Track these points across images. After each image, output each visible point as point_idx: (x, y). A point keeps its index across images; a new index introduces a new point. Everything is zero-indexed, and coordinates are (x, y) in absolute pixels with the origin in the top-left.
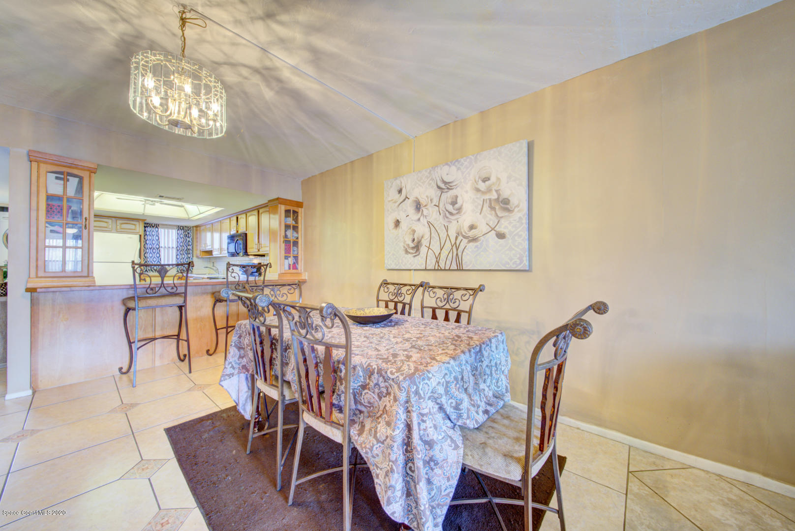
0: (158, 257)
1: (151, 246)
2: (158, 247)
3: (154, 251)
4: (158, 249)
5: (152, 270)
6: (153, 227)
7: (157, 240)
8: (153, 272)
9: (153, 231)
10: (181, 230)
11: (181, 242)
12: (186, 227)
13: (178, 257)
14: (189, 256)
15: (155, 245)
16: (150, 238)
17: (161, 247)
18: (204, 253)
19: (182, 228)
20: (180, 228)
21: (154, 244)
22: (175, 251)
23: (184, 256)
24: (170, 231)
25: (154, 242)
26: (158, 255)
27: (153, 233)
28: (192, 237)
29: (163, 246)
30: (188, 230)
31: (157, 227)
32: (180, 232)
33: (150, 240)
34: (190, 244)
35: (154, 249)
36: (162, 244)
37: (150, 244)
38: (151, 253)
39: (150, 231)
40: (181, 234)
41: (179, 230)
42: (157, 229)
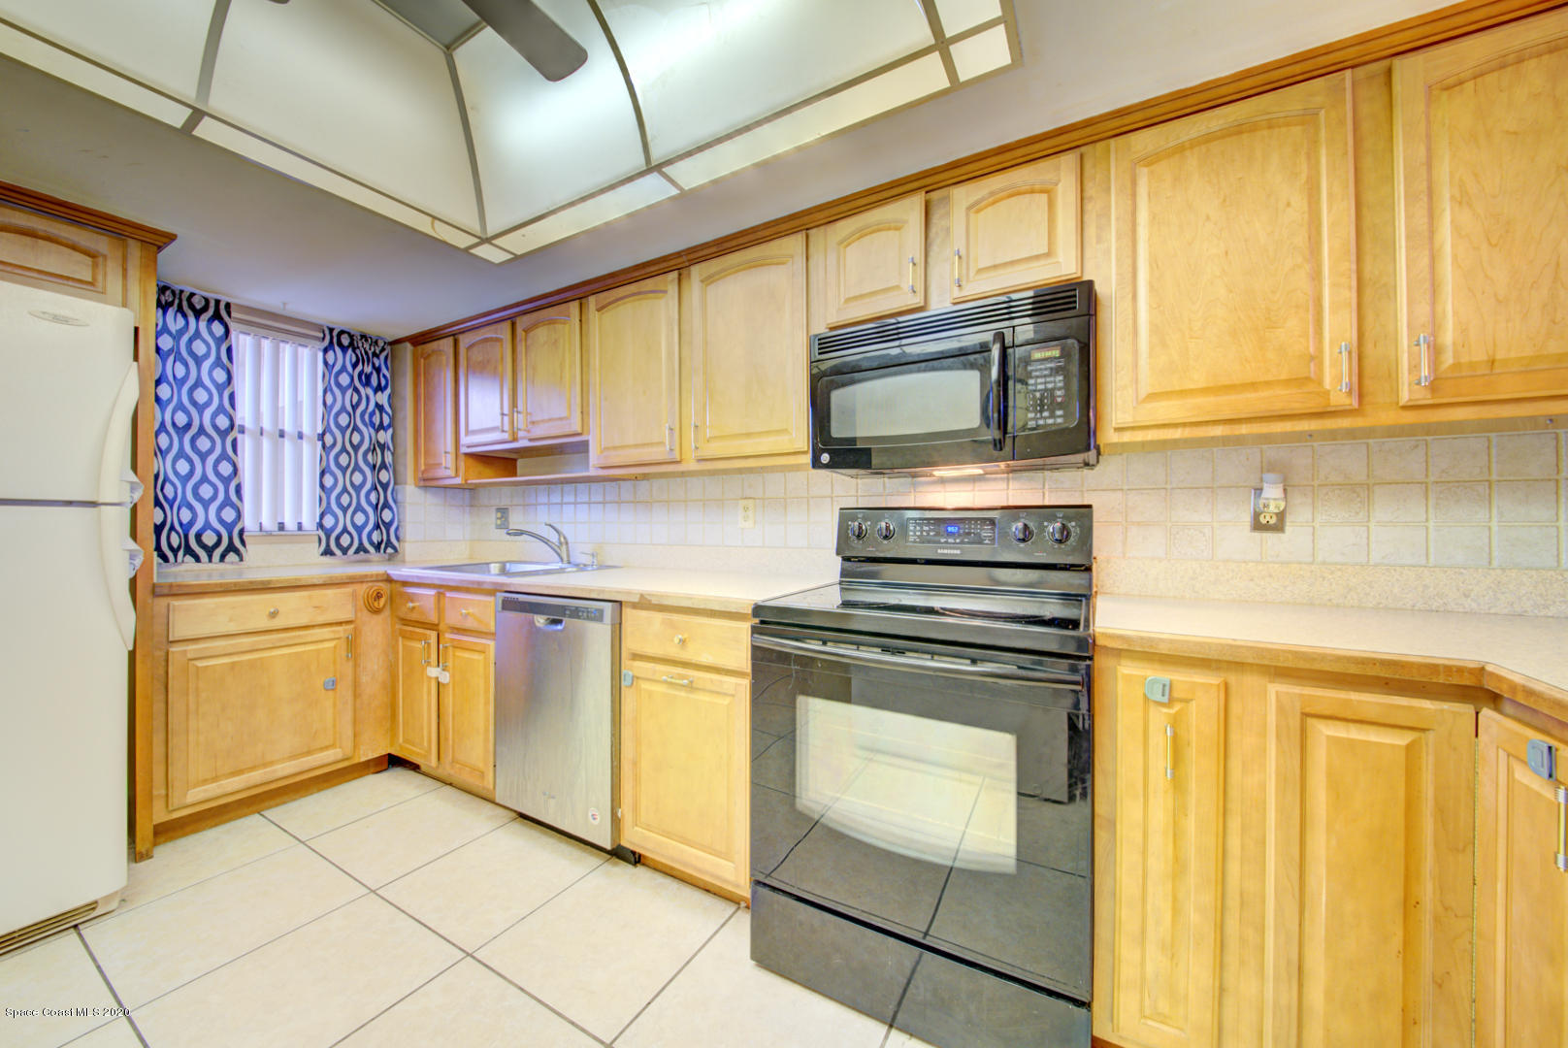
0: (226, 481)
1: (181, 419)
2: (223, 422)
3: (204, 444)
4: (223, 434)
5: (189, 551)
6: (198, 314)
7: (220, 388)
8: (198, 559)
9: (197, 335)
10: (344, 349)
11: (343, 409)
12: (364, 337)
13: (329, 481)
14: (384, 476)
15: (208, 413)
16: (180, 371)
17: (242, 430)
18: (471, 461)
19: (345, 341)
20: (337, 339)
21: (201, 409)
22: (310, 452)
23: (358, 478)
24: (287, 350)
25: (201, 396)
26: (225, 469)
27: (199, 348)
28: (388, 391)
29: (248, 424)
30: (375, 354)
31: (217, 316)
32: (337, 357)
33: (181, 382)
34: (386, 421)
35: (202, 431)
36: (244, 414)
37: (180, 407)
38: (181, 454)
39: (181, 332)
40: (344, 369)
41: (330, 346)
42: (218, 329)
